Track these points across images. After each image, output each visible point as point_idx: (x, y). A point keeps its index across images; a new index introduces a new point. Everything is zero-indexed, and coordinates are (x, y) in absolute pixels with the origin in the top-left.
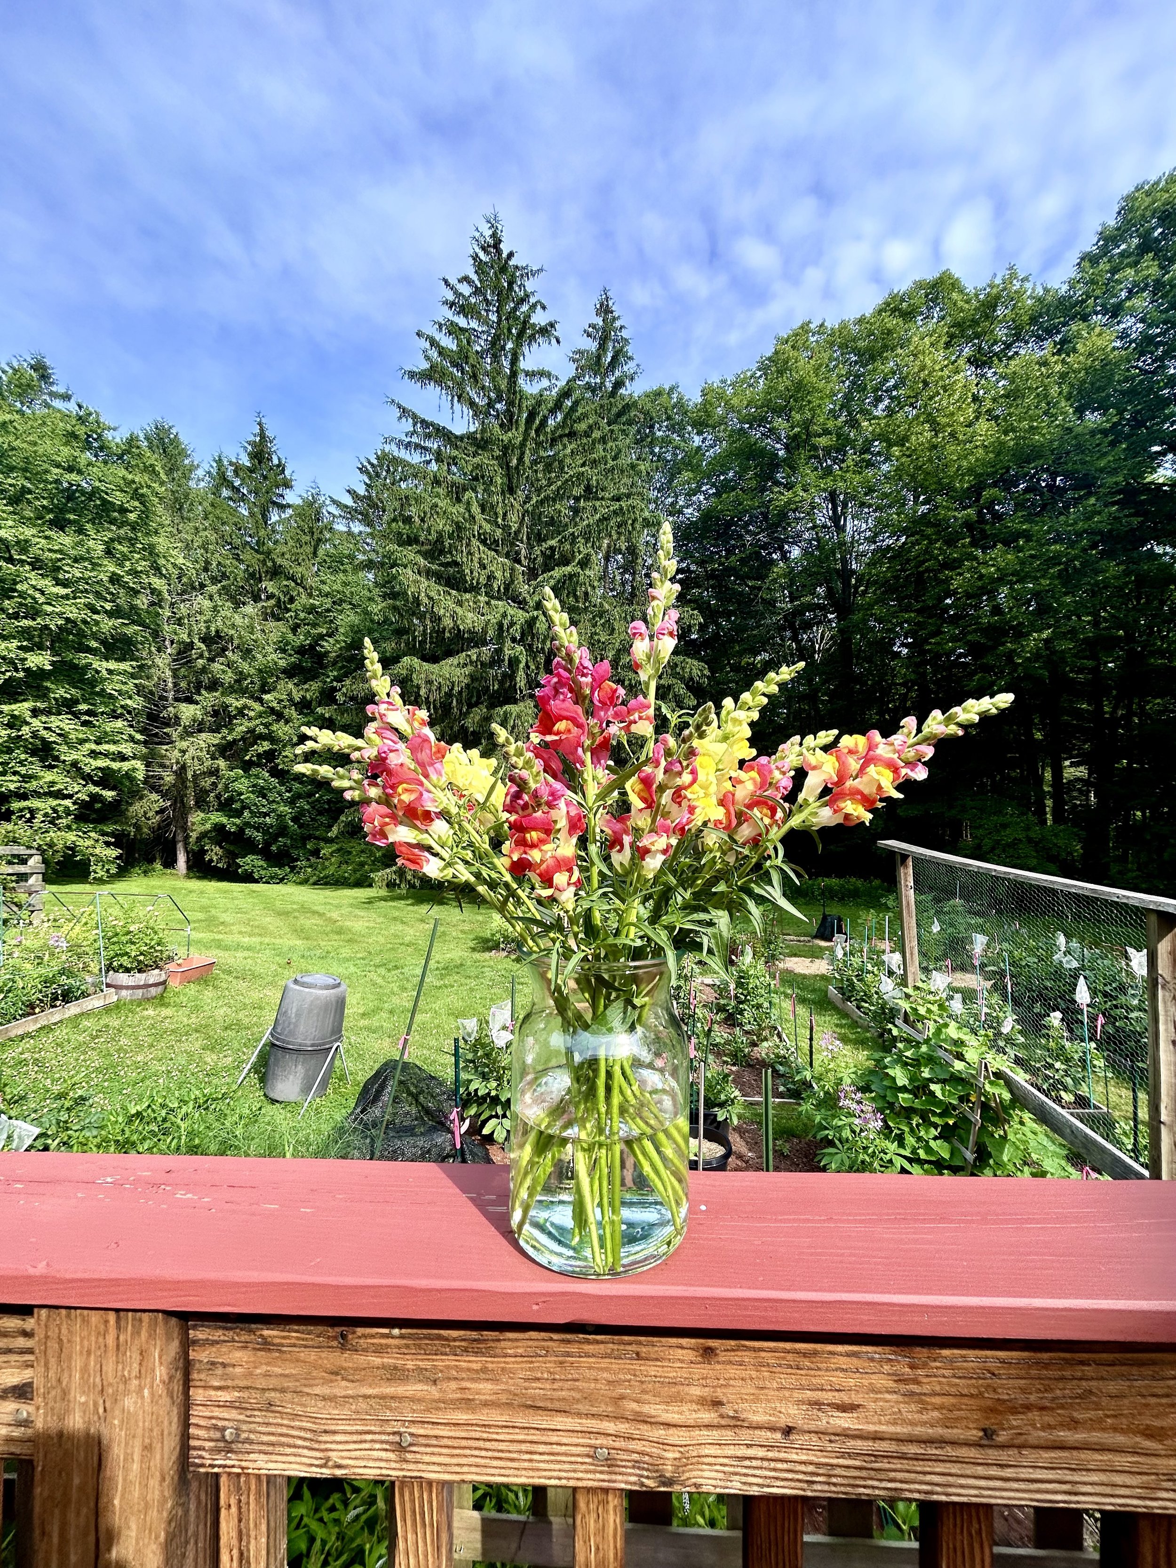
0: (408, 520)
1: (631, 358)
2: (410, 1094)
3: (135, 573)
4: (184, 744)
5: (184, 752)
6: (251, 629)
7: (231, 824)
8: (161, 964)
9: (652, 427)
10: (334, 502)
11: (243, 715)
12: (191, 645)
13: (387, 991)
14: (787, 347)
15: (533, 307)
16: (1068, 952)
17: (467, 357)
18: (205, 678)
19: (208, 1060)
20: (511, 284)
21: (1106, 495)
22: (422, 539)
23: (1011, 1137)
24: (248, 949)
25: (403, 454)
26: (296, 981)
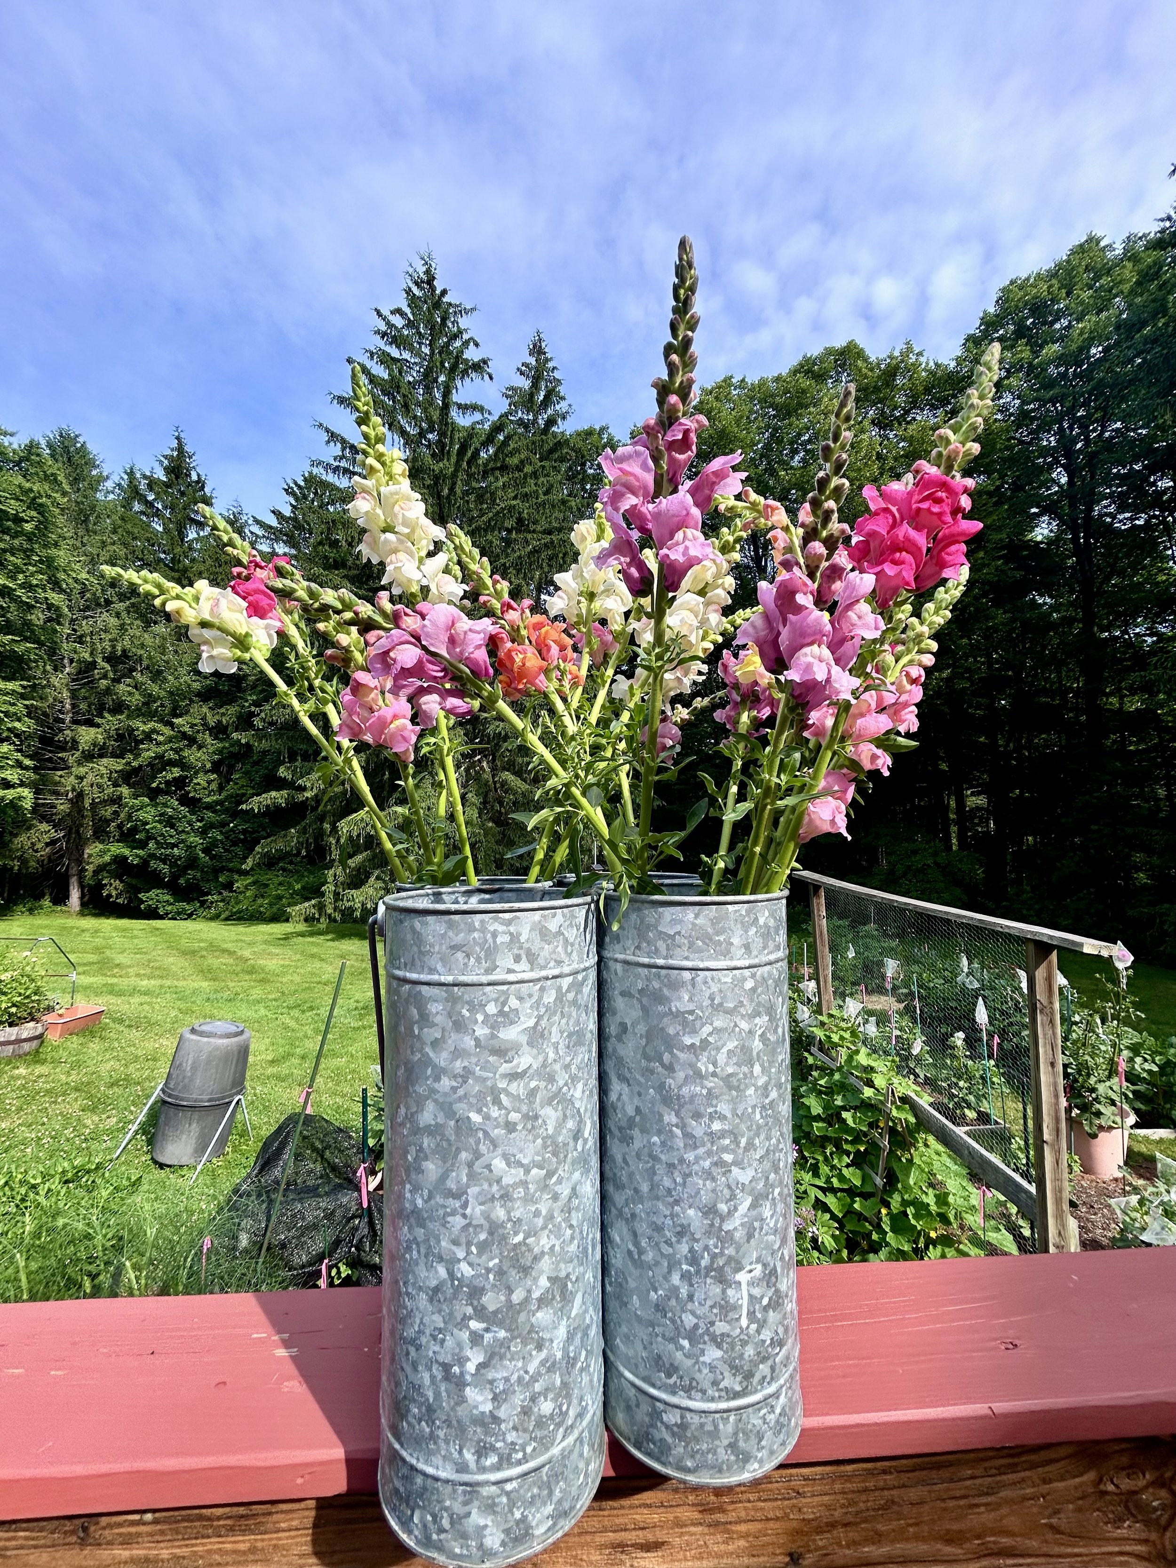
0: (335, 544)
1: (563, 398)
2: (314, 1149)
3: (28, 586)
4: (82, 770)
5: (81, 778)
6: (163, 650)
7: (132, 856)
8: (38, 1015)
9: (583, 465)
10: (257, 522)
11: (151, 740)
12: (93, 665)
13: (301, 1034)
14: (711, 398)
15: (466, 344)
16: (970, 973)
17: (398, 387)
18: (109, 701)
19: (88, 1122)
20: (444, 319)
21: (993, 549)
22: (349, 563)
23: (916, 1160)
24: (146, 993)
25: (331, 478)
26: (193, 1031)
